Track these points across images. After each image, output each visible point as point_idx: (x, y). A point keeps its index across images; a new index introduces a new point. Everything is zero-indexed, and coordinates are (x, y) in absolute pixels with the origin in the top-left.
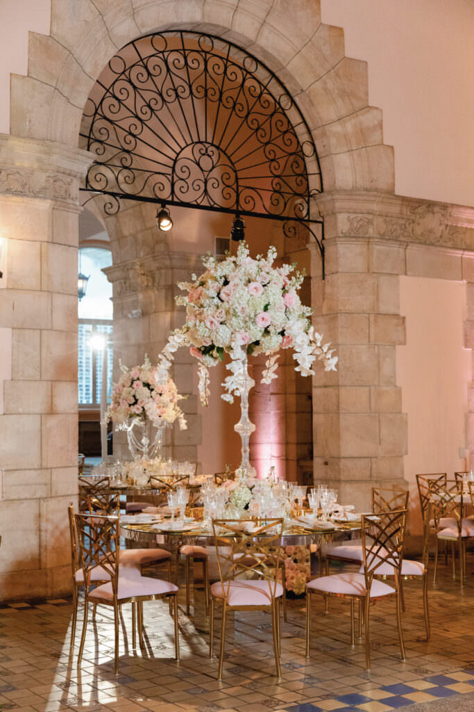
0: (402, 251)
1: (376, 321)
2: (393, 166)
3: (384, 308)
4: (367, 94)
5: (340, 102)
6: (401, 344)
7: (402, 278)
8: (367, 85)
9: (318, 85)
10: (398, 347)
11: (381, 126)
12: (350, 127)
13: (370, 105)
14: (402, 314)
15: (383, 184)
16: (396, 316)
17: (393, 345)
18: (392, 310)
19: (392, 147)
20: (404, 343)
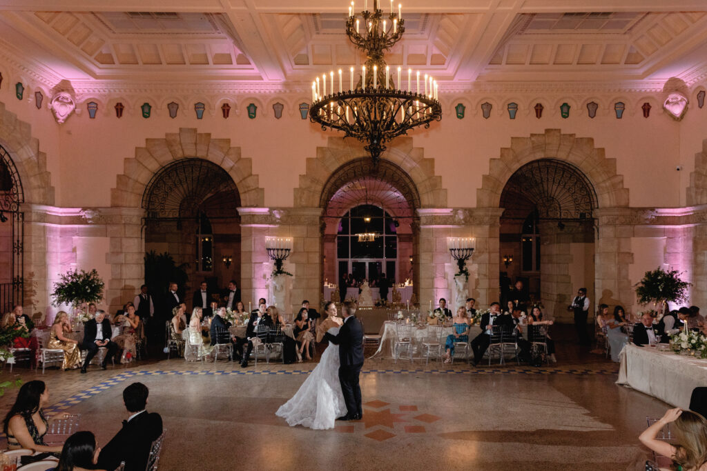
0: (632, 228)
1: (618, 256)
2: (628, 195)
3: (622, 250)
4: (616, 171)
5: (603, 175)
6: (631, 263)
7: (632, 238)
8: (615, 167)
9: (594, 170)
10: (630, 265)
11: (622, 182)
12: (608, 184)
13: (618, 173)
14: (632, 252)
15: (623, 203)
16: (629, 253)
17: (627, 264)
18: (628, 251)
19: (628, 189)
20: (633, 263)
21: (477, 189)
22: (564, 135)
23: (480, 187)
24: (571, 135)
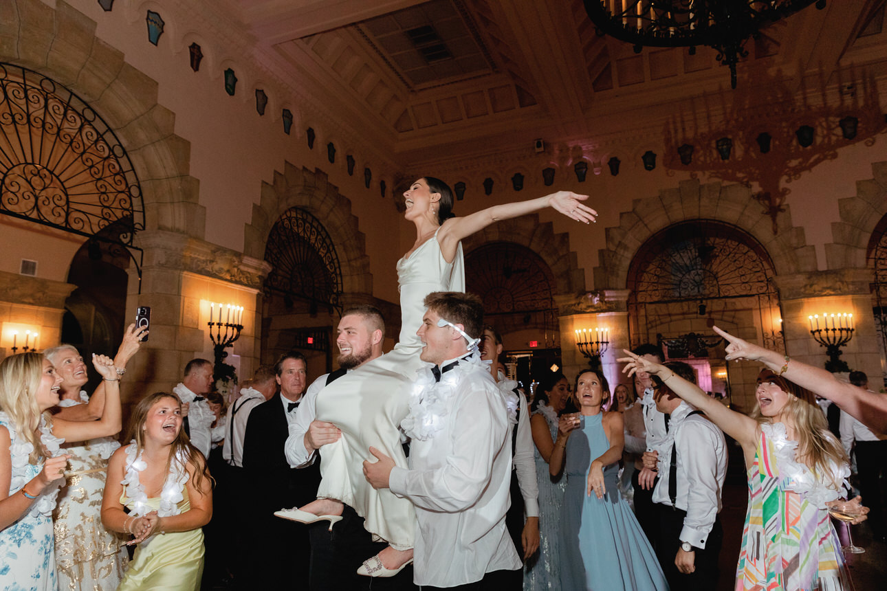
2: (372, 284)
4: (365, 249)
8: (365, 245)
11: (369, 264)
13: (366, 253)
19: (372, 275)
21: (246, 224)
22: (330, 184)
23: (250, 224)
24: (336, 188)
